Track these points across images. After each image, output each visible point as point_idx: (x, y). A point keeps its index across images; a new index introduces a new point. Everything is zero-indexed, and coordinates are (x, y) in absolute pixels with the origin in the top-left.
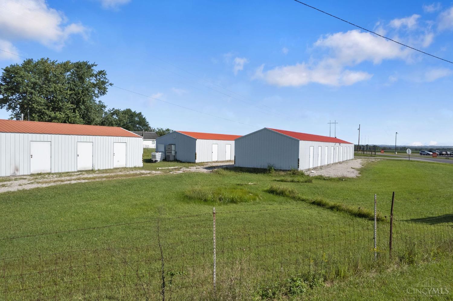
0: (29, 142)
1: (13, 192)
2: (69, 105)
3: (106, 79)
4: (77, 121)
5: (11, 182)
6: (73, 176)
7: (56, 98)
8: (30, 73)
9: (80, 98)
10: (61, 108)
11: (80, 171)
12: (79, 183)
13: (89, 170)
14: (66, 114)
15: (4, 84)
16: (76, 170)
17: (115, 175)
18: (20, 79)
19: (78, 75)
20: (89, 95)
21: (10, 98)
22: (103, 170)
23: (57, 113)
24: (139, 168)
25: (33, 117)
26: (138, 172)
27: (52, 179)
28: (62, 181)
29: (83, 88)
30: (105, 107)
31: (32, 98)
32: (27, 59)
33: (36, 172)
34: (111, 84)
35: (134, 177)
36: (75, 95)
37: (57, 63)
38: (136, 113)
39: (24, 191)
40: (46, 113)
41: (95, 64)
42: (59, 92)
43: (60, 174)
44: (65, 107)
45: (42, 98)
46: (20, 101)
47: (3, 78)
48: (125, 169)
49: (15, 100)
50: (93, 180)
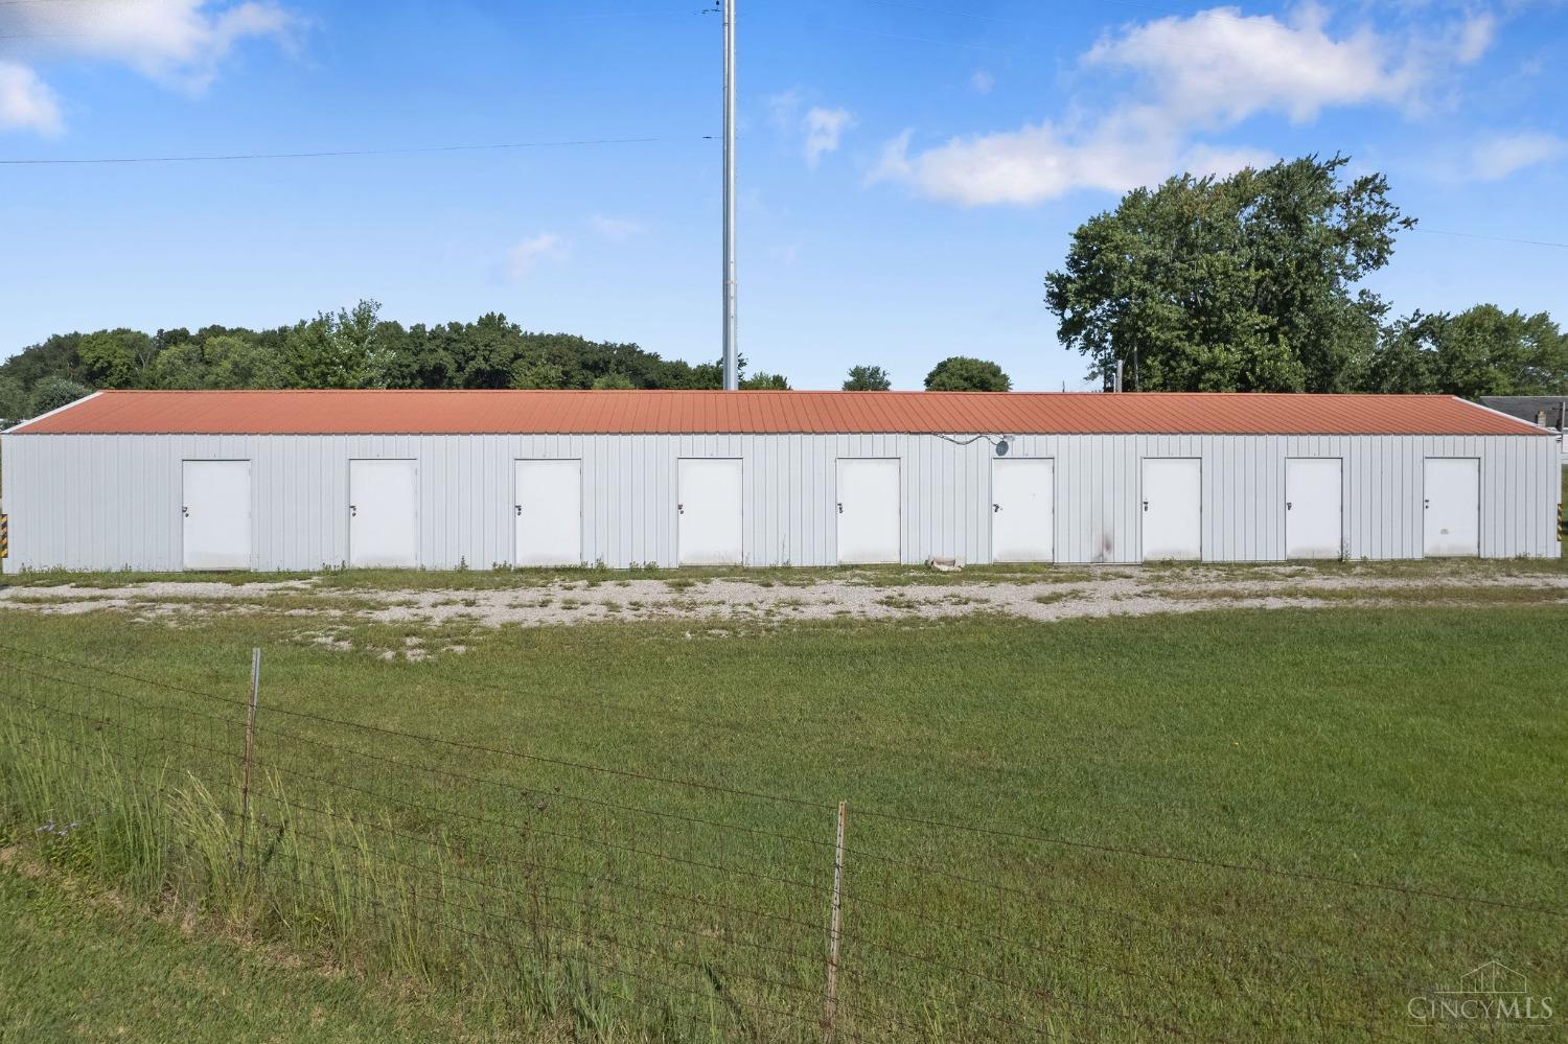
0: (1139, 458)
1: (1100, 621)
2: (1256, 318)
3: (1387, 205)
4: (1283, 372)
5: (1092, 585)
6: (1273, 579)
7: (1214, 299)
8: (1140, 230)
9: (1293, 289)
10: (1229, 329)
11: (1298, 562)
12: (1294, 609)
13: (1330, 561)
14: (1247, 350)
15: (1074, 276)
16: (1282, 558)
17: (1429, 589)
18: (1113, 256)
19: (1280, 210)
20: (1321, 274)
21: (1088, 315)
22: (1381, 562)
23: (1217, 351)
24: (1542, 565)
25: (1149, 368)
26: (1538, 582)
27: (1203, 586)
28: (1236, 596)
29: (1302, 251)
30: (1381, 310)
31: (1143, 310)
32: (1130, 192)
33: (1160, 558)
34: (1407, 223)
35: (1520, 605)
36: (1275, 280)
37: (1212, 184)
38: (1523, 318)
39: (1126, 620)
40: (1184, 352)
41: (1342, 157)
42: (1221, 280)
43: (1231, 569)
44: (1242, 327)
45: (1171, 303)
46: (1114, 321)
47: (1072, 259)
48: (1475, 562)
49: (1102, 320)
50: (1342, 603)
